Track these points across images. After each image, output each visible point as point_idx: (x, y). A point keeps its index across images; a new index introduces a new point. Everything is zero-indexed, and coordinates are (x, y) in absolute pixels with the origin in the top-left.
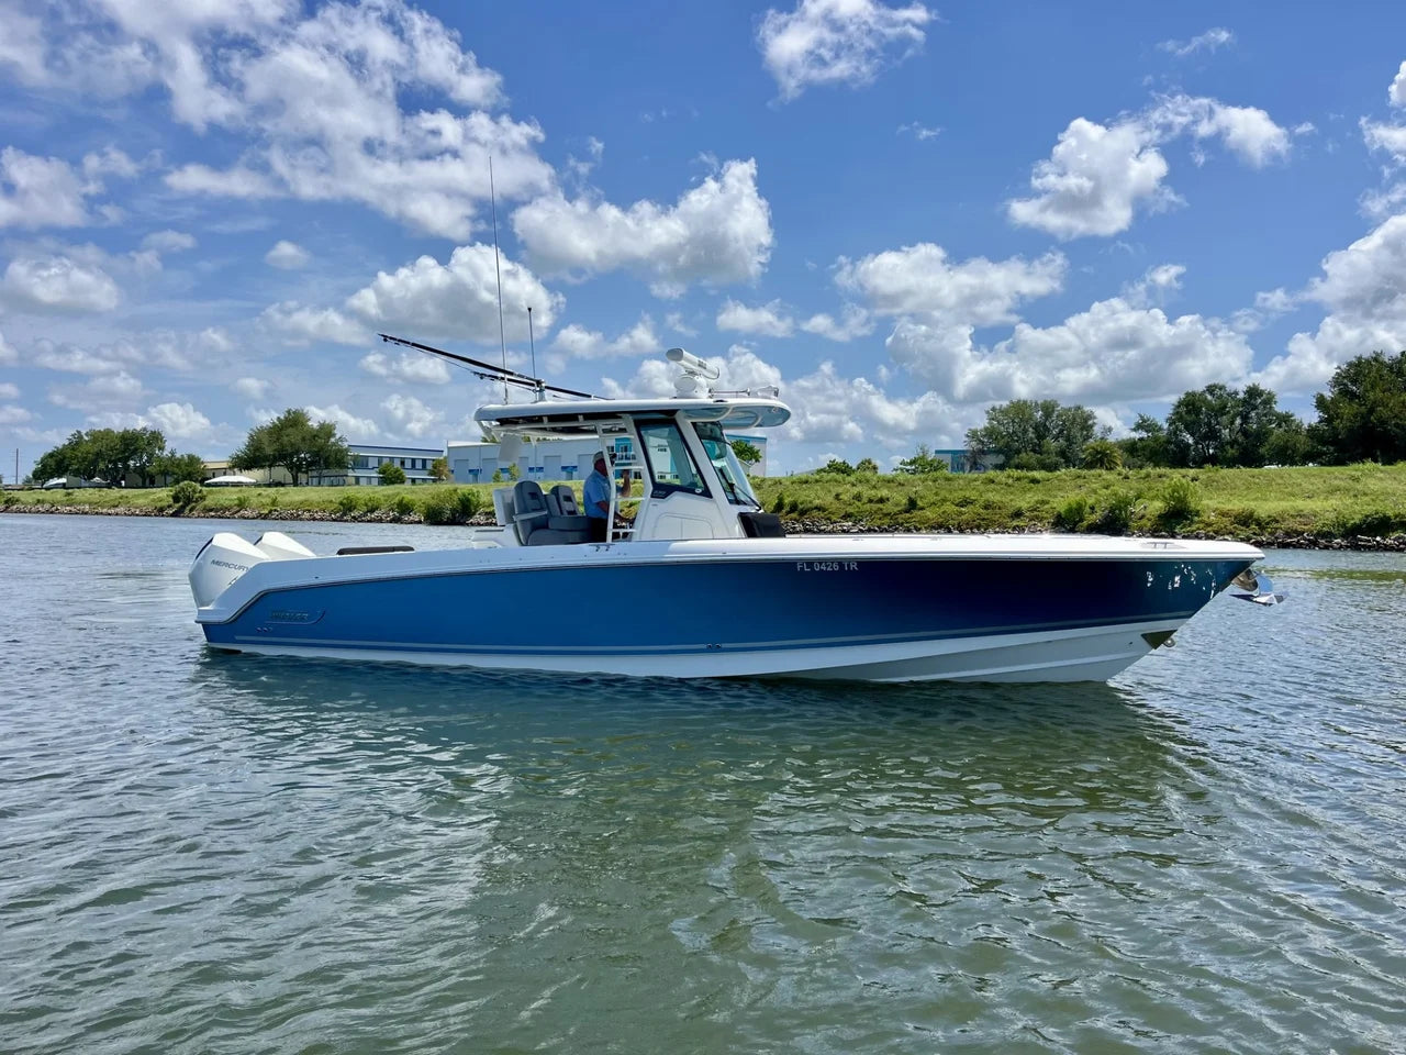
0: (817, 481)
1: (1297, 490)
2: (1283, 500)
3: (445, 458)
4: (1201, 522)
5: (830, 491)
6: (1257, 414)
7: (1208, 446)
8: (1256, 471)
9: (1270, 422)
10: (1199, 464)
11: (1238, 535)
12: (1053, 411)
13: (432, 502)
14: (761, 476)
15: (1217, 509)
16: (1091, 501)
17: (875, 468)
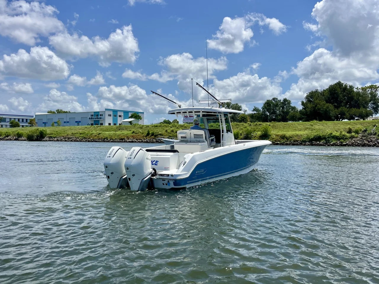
0: (160, 126)
1: (297, 129)
2: (293, 131)
3: (34, 118)
4: (271, 138)
5: (164, 129)
6: (286, 106)
7: (273, 116)
8: (286, 123)
9: (290, 109)
10: (270, 121)
11: (281, 142)
12: (230, 105)
13: (30, 133)
14: (142, 124)
15: (275, 134)
16: (240, 132)
17: (178, 122)
